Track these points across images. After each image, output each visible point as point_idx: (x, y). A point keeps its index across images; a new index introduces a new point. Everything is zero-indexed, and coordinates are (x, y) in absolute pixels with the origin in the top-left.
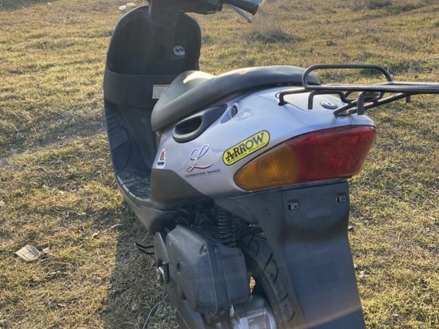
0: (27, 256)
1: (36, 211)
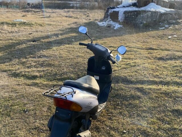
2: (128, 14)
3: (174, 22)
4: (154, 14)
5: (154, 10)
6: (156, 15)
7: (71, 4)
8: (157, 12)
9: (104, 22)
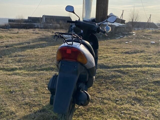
7: (36, 25)
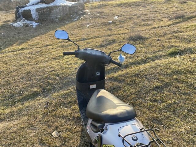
0: (55, 135)
1: (58, 117)
2: (40, 11)
3: (82, 13)
4: (64, 8)
5: (63, 5)
6: (66, 8)
8: (66, 6)
9: (19, 23)
